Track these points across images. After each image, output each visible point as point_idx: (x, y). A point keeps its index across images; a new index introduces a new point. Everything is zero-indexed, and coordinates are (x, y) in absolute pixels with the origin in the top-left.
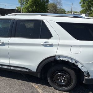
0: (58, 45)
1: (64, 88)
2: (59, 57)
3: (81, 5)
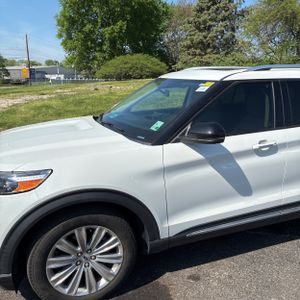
3: (64, 44)
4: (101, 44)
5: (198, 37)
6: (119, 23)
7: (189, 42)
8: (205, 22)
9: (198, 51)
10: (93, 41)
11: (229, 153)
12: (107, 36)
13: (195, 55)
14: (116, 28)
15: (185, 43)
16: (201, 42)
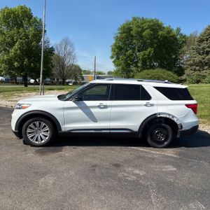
0: (158, 105)
1: (166, 143)
2: (159, 114)
3: (114, 62)
4: (137, 62)
5: (198, 58)
6: (149, 50)
7: (192, 62)
8: (204, 48)
9: (197, 68)
10: (132, 60)
12: (141, 57)
13: (195, 70)
14: (147, 52)
15: (189, 63)
16: (201, 62)
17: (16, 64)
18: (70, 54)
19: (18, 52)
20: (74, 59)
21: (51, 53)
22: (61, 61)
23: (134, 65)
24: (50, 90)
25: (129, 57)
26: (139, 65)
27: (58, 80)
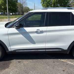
3: (42, 5)
4: (51, 4)
10: (49, 4)
11: (27, 32)
12: (53, 2)
17: (3, 7)
18: (25, 2)
19: (3, 2)
20: (26, 4)
21: (17, 2)
22: (21, 5)
23: (50, 6)
24: (15, 17)
25: (48, 2)
26: (52, 6)
27: (21, 13)
